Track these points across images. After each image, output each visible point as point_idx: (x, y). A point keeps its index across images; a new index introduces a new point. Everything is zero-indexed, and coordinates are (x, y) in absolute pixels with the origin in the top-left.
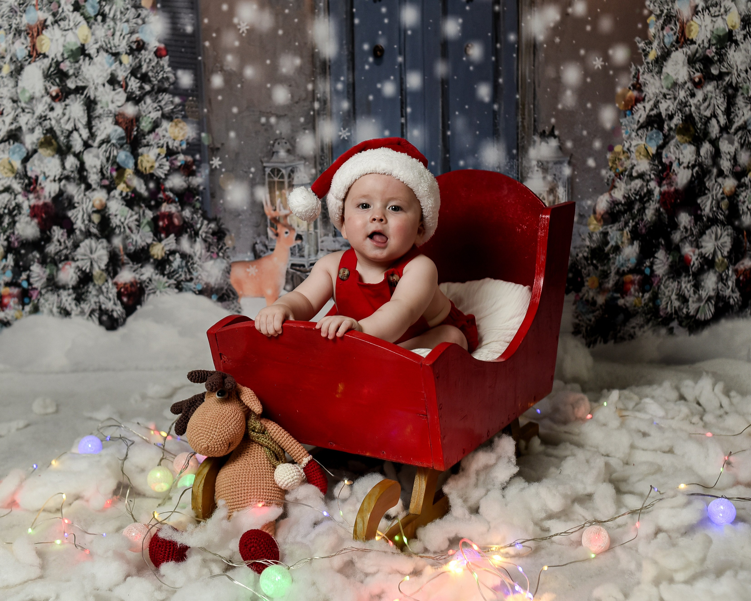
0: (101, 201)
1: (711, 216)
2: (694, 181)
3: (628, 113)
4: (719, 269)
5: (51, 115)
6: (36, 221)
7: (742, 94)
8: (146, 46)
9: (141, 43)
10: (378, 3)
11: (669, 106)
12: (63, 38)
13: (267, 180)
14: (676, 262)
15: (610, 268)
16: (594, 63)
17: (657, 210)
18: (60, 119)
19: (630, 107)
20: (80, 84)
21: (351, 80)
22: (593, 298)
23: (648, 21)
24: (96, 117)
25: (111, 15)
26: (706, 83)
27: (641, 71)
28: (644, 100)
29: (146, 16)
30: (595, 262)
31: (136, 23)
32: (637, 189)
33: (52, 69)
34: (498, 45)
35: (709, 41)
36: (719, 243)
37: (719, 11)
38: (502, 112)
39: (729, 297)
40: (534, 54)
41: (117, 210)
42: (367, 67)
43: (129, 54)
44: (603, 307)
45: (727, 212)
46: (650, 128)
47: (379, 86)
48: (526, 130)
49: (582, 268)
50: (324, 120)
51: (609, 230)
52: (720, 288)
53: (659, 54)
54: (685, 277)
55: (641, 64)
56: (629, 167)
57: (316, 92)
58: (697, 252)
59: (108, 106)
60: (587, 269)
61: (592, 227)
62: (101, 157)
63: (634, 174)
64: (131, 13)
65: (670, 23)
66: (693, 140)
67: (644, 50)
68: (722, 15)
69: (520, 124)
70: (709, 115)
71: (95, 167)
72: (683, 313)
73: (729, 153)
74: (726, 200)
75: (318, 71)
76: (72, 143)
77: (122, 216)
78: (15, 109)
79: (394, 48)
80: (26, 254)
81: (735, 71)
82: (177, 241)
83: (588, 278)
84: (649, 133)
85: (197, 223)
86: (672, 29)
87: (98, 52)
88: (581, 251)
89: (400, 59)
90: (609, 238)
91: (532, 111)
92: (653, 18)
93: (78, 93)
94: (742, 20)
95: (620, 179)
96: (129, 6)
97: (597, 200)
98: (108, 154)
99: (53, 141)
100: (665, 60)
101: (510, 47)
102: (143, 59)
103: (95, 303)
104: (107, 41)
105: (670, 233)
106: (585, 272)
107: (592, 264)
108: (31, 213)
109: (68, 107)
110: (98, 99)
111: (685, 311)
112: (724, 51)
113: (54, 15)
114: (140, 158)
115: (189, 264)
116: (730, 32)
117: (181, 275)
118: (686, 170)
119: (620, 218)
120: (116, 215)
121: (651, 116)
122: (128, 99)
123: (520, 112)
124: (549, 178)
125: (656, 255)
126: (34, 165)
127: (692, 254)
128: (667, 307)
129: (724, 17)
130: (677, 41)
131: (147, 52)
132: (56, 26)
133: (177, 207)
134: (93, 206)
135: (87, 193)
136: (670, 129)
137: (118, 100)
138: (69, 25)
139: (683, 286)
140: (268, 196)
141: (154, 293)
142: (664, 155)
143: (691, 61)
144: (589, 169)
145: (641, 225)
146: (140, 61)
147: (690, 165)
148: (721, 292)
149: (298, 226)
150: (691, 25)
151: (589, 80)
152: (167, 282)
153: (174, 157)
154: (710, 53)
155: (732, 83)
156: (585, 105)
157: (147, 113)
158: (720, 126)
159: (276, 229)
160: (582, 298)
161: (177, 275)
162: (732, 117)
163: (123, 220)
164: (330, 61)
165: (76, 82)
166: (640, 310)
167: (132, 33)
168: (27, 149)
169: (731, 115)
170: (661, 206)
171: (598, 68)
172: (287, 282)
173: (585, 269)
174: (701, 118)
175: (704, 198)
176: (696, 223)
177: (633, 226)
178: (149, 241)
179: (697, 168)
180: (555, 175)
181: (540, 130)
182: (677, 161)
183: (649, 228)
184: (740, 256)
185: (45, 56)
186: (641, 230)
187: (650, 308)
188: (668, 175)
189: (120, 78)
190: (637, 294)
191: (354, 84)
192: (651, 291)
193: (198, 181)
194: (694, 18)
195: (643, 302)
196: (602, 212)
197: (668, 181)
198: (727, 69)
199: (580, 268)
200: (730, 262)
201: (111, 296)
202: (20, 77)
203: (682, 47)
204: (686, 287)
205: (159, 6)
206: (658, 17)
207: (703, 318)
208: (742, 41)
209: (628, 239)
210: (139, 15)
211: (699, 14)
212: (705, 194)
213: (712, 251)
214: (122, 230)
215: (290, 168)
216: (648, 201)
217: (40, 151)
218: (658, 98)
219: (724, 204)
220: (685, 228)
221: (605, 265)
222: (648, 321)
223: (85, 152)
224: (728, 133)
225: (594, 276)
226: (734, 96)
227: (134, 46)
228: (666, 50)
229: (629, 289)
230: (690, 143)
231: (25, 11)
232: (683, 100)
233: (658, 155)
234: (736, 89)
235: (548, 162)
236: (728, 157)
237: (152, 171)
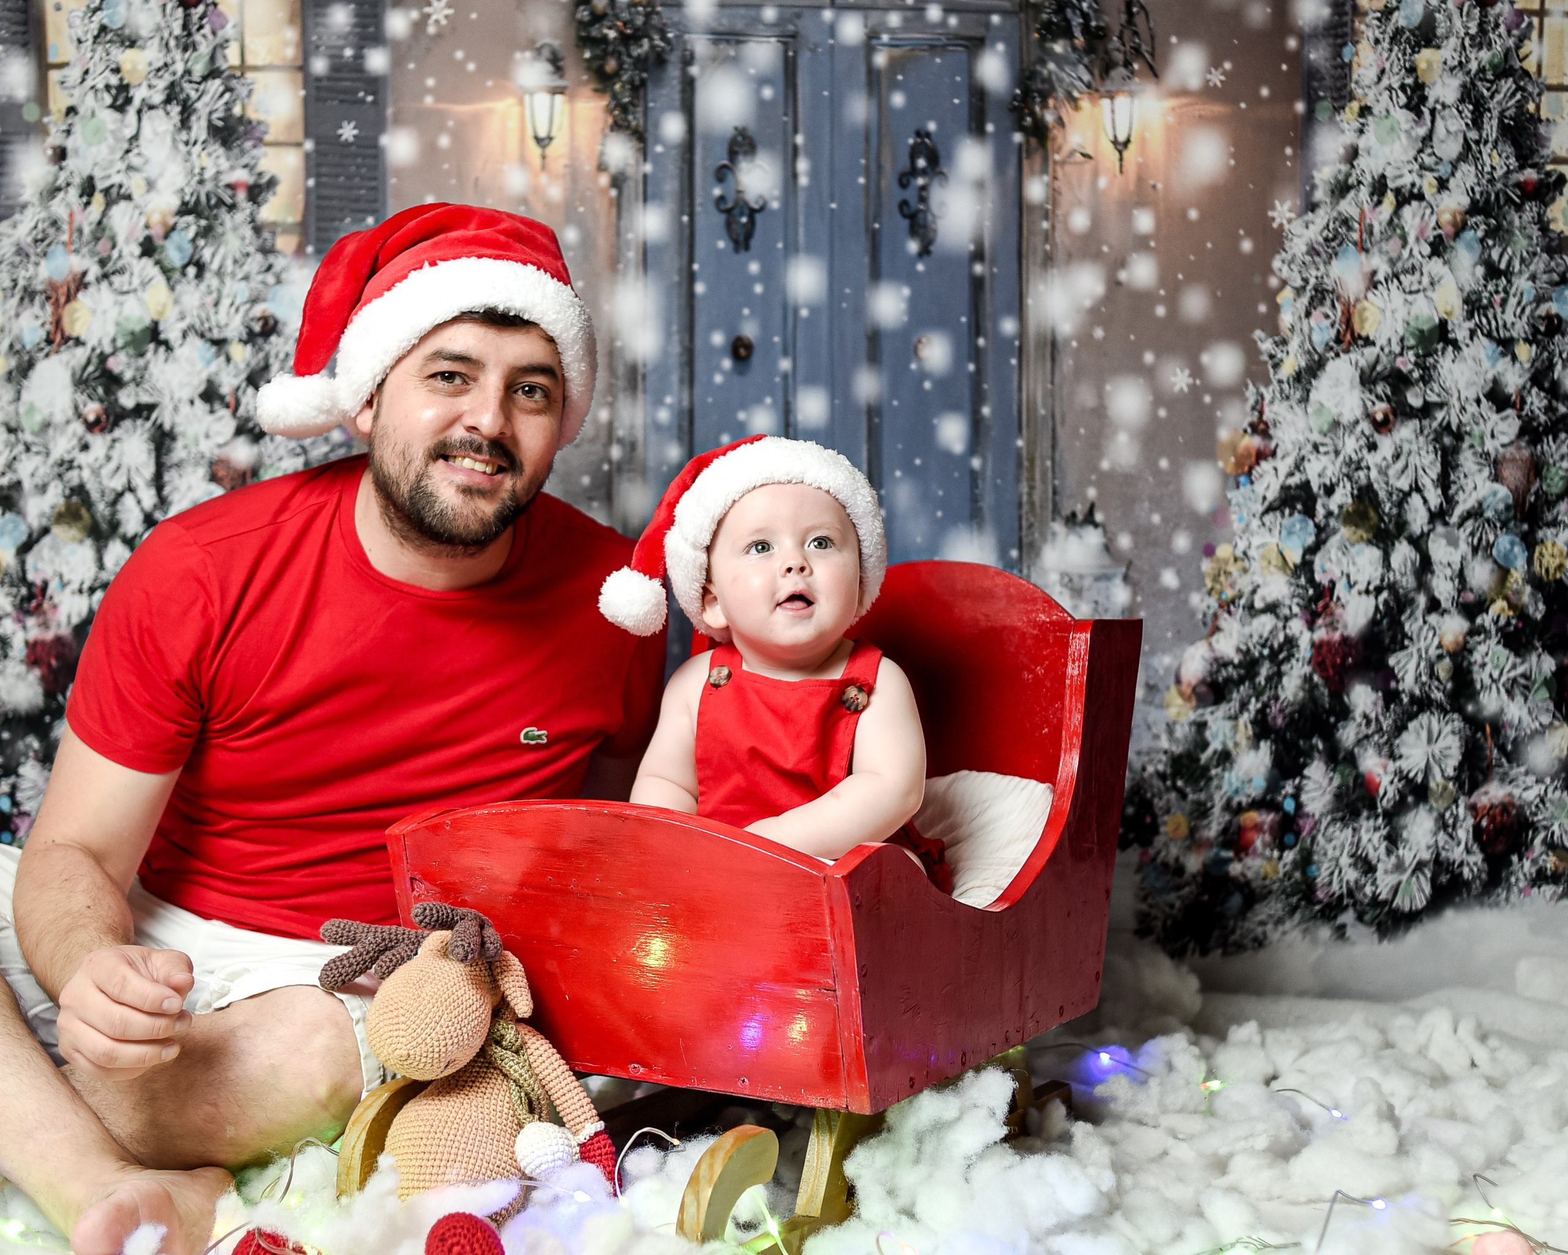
1: (1417, 692)
2: (1379, 623)
3: (1242, 479)
4: (1438, 805)
5: (82, 458)
6: (37, 672)
7: (1472, 446)
8: (280, 326)
9: (271, 322)
10: (743, 255)
11: (1325, 469)
12: (116, 310)
14: (1348, 787)
15: (1211, 798)
16: (1173, 379)
17: (1308, 679)
18: (101, 467)
19: (1246, 469)
20: (145, 399)
21: (686, 403)
22: (1177, 859)
23: (1279, 299)
24: (171, 467)
25: (215, 266)
26: (1398, 425)
27: (1268, 397)
28: (1273, 454)
29: (284, 270)
30: (1180, 783)
31: (264, 283)
32: (1265, 635)
33: (91, 369)
34: (981, 342)
35: (1402, 340)
36: (1437, 748)
37: (1420, 283)
38: (989, 473)
39: (1461, 864)
40: (1053, 359)
42: (718, 379)
43: (246, 343)
44: (1199, 879)
45: (1449, 686)
46: (1287, 511)
47: (742, 416)
48: (1038, 510)
49: (1153, 796)
50: (630, 480)
51: (1209, 718)
52: (1441, 844)
53: (1303, 364)
54: (1368, 818)
55: (1268, 383)
56: (1247, 590)
57: (616, 424)
58: (1392, 766)
59: (197, 442)
60: (1165, 797)
61: (1172, 712)
63: (1259, 604)
64: (256, 262)
65: (1322, 302)
66: (1375, 537)
67: (1272, 357)
68: (1425, 290)
69: (1025, 498)
70: (1406, 488)
72: (1365, 895)
73: (1449, 565)
74: (1447, 661)
75: (621, 383)
76: (122, 516)
78: (13, 446)
79: (773, 344)
80: (12, 742)
81: (1454, 401)
83: (1166, 818)
84: (1287, 521)
86: (1327, 316)
87: (184, 335)
88: (1151, 761)
89: (785, 364)
90: (1208, 734)
91: (1050, 474)
92: (1287, 294)
93: (140, 416)
94: (1466, 301)
95: (1229, 613)
96: (251, 249)
97: (1181, 656)
99: (84, 512)
100: (1315, 376)
101: (1003, 344)
102: (273, 353)
104: (204, 315)
105: (1334, 728)
106: (1161, 804)
107: (1174, 787)
108: (28, 656)
109: (117, 445)
110: (178, 430)
111: (1368, 890)
112: (1431, 360)
113: (103, 263)
116: (1443, 324)
118: (1364, 596)
119: (1231, 693)
121: (1289, 487)
122: (239, 431)
123: (1025, 474)
125: (1306, 772)
126: (42, 559)
127: (1380, 771)
128: (1330, 883)
129: (1429, 293)
130: (1338, 340)
131: (281, 340)
132: (104, 285)
136: (1329, 514)
137: (219, 433)
138: (130, 283)
139: (1365, 838)
142: (1317, 567)
143: (1367, 379)
144: (1165, 594)
145: (1274, 709)
146: (267, 358)
147: (1371, 588)
148: (1443, 854)
150: (1364, 309)
151: (1162, 413)
154: (1405, 364)
155: (1449, 423)
156: (1155, 463)
157: (275, 458)
158: (1429, 510)
160: (1154, 859)
162: (1452, 492)
164: (645, 365)
165: (137, 395)
166: (1275, 887)
167: (254, 301)
168: (30, 527)
169: (1449, 488)
170: (1314, 671)
171: (1182, 390)
173: (1161, 798)
174: (1391, 494)
175: (1401, 655)
176: (1387, 707)
177: (1258, 712)
179: (1385, 595)
180: (1096, 603)
181: (1066, 511)
182: (1344, 579)
183: (1292, 714)
184: (1480, 777)
185: (79, 342)
186: (1275, 718)
187: (1296, 882)
188: (1326, 606)
189: (226, 389)
190: (1268, 852)
191: (691, 412)
192: (1298, 848)
194: (1370, 295)
195: (1281, 871)
196: (1194, 682)
197: (1328, 620)
198: (1439, 395)
199: (1149, 795)
200: (1461, 787)
202: (25, 383)
203: (1347, 351)
204: (1370, 840)
205: (310, 249)
206: (1299, 291)
207: (1407, 909)
208: (1468, 341)
209: (1248, 738)
210: (269, 268)
211: (1380, 287)
212: (1403, 647)
213: (1422, 765)
216: (1288, 659)
217: (56, 530)
218: (1303, 452)
219: (1444, 669)
220: (1365, 716)
221: (1201, 790)
222: (1293, 910)
224: (1446, 524)
225: (1179, 813)
226: (1456, 450)
227: (257, 327)
228: (1316, 357)
229: (1252, 842)
230: (1369, 542)
231: (45, 254)
232: (1355, 457)
233: (1306, 567)
234: (1459, 436)
235: (1081, 577)
236: (1449, 572)
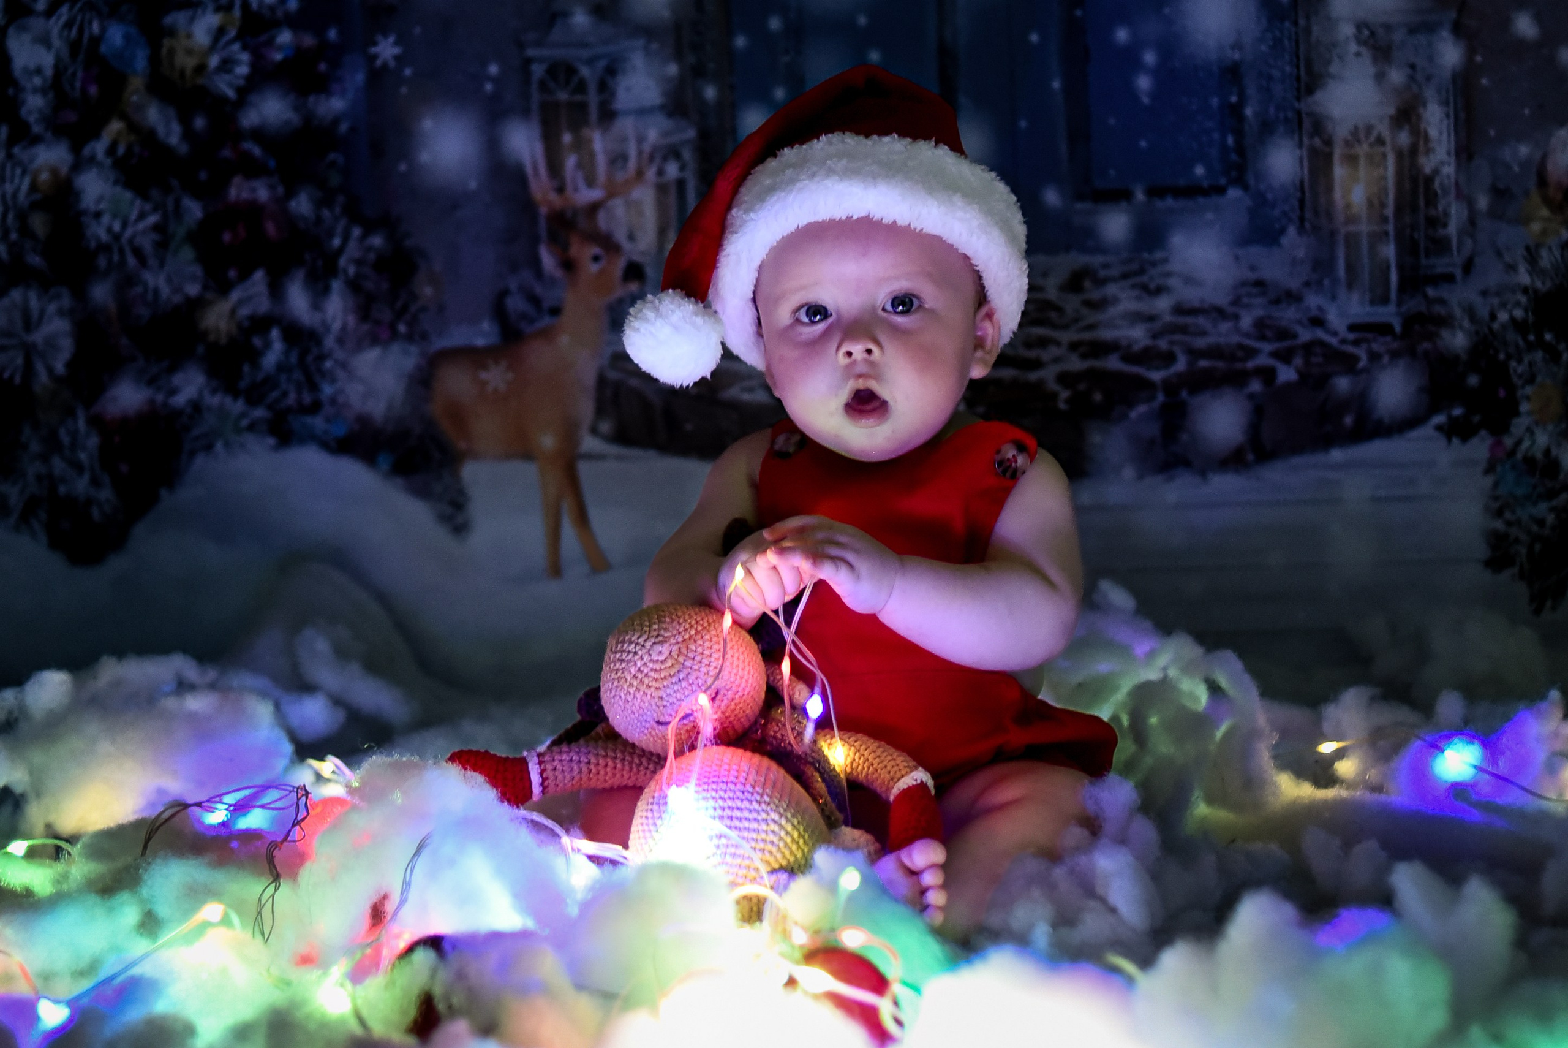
0: (54, 171)
13: (536, 97)
22: (1547, 452)
30: (1548, 337)
41: (100, 199)
49: (1509, 357)
60: (1526, 360)
61: (1536, 227)
62: (57, 42)
71: (39, 71)
77: (115, 216)
82: (276, 290)
83: (1529, 390)
85: (331, 235)
88: (1503, 305)
97: (1547, 143)
98: (74, 32)
103: (39, 478)
106: (1520, 370)
107: (1541, 344)
114: (167, 42)
115: (310, 358)
117: (285, 394)
120: (98, 215)
124: (1396, 76)
133: (272, 188)
134: (34, 187)
135: (16, 150)
140: (539, 148)
141: (209, 448)
144: (1521, 45)
149: (631, 237)
152: (243, 415)
153: (264, 38)
159: (565, 247)
160: (1512, 453)
161: (275, 394)
163: (117, 227)
172: (600, 410)
173: (1520, 361)
178: (193, 289)
180: (1413, 67)
193: (336, 105)
199: (1502, 356)
201: (83, 456)
214: (116, 258)
215: (602, 64)
223: (11, 31)
225: (1548, 384)
235: (1388, 27)
237: (200, 81)
